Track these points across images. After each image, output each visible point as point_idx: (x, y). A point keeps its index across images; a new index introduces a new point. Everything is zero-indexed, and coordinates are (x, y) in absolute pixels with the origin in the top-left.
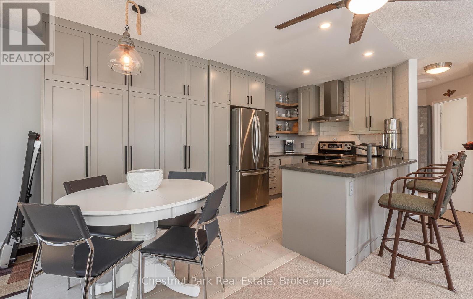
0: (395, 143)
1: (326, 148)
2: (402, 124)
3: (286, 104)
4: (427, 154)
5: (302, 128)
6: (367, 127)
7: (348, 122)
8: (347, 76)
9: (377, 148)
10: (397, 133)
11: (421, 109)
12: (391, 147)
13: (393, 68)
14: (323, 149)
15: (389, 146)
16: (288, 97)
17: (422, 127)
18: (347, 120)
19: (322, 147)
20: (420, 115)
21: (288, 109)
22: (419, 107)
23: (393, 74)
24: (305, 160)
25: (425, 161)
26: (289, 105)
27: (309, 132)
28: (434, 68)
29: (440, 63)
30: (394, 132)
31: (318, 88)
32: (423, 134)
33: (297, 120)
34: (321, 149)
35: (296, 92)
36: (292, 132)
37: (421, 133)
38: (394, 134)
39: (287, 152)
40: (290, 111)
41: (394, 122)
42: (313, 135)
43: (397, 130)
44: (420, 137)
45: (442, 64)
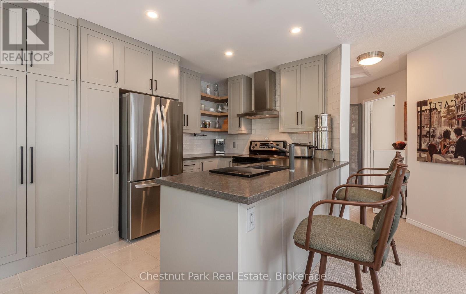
0: (326, 142)
1: (258, 148)
2: (334, 120)
3: (216, 97)
4: (358, 154)
5: (232, 124)
6: (297, 124)
7: (278, 118)
8: (278, 65)
9: (308, 148)
10: (328, 131)
11: (353, 107)
12: (322, 147)
13: (325, 56)
14: (255, 149)
15: (319, 146)
16: (217, 89)
17: (354, 126)
18: (278, 117)
19: (254, 147)
20: (352, 113)
21: (219, 104)
22: (351, 105)
23: (325, 63)
24: (233, 162)
25: (356, 161)
26: (219, 99)
27: (239, 129)
28: (367, 57)
29: (373, 52)
30: (325, 129)
31: (249, 80)
32: (354, 133)
33: (227, 116)
34: (252, 149)
35: (225, 83)
36: (222, 130)
37: (352, 132)
38: (325, 132)
39: (216, 153)
40: (222, 106)
41: (325, 118)
42: (243, 133)
43: (328, 127)
44: (352, 136)
45: (374, 53)
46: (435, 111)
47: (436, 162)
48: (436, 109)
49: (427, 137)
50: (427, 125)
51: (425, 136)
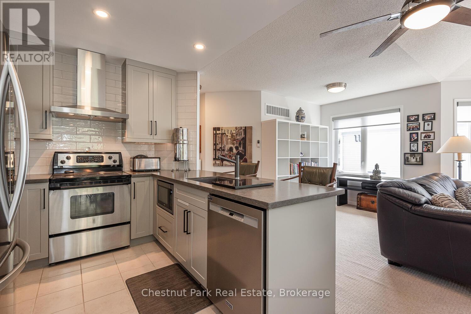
1: (72, 162)
6: (151, 134)
12: (183, 159)
13: (177, 73)
14: (64, 165)
19: (63, 162)
34: (59, 164)
38: (185, 145)
46: (225, 135)
47: (225, 166)
48: (225, 134)
49: (220, 150)
50: (220, 143)
51: (219, 150)
